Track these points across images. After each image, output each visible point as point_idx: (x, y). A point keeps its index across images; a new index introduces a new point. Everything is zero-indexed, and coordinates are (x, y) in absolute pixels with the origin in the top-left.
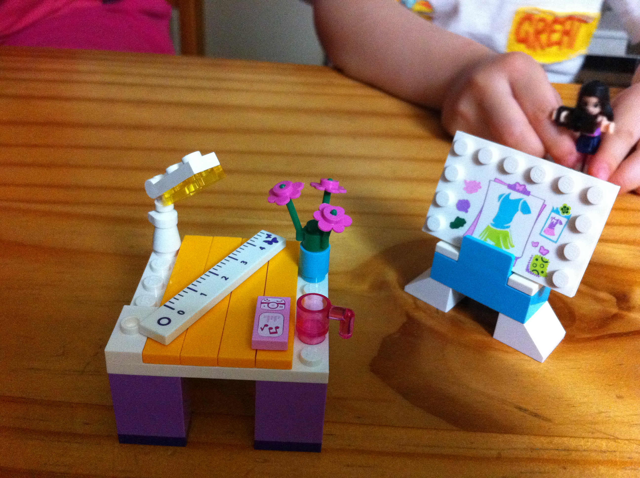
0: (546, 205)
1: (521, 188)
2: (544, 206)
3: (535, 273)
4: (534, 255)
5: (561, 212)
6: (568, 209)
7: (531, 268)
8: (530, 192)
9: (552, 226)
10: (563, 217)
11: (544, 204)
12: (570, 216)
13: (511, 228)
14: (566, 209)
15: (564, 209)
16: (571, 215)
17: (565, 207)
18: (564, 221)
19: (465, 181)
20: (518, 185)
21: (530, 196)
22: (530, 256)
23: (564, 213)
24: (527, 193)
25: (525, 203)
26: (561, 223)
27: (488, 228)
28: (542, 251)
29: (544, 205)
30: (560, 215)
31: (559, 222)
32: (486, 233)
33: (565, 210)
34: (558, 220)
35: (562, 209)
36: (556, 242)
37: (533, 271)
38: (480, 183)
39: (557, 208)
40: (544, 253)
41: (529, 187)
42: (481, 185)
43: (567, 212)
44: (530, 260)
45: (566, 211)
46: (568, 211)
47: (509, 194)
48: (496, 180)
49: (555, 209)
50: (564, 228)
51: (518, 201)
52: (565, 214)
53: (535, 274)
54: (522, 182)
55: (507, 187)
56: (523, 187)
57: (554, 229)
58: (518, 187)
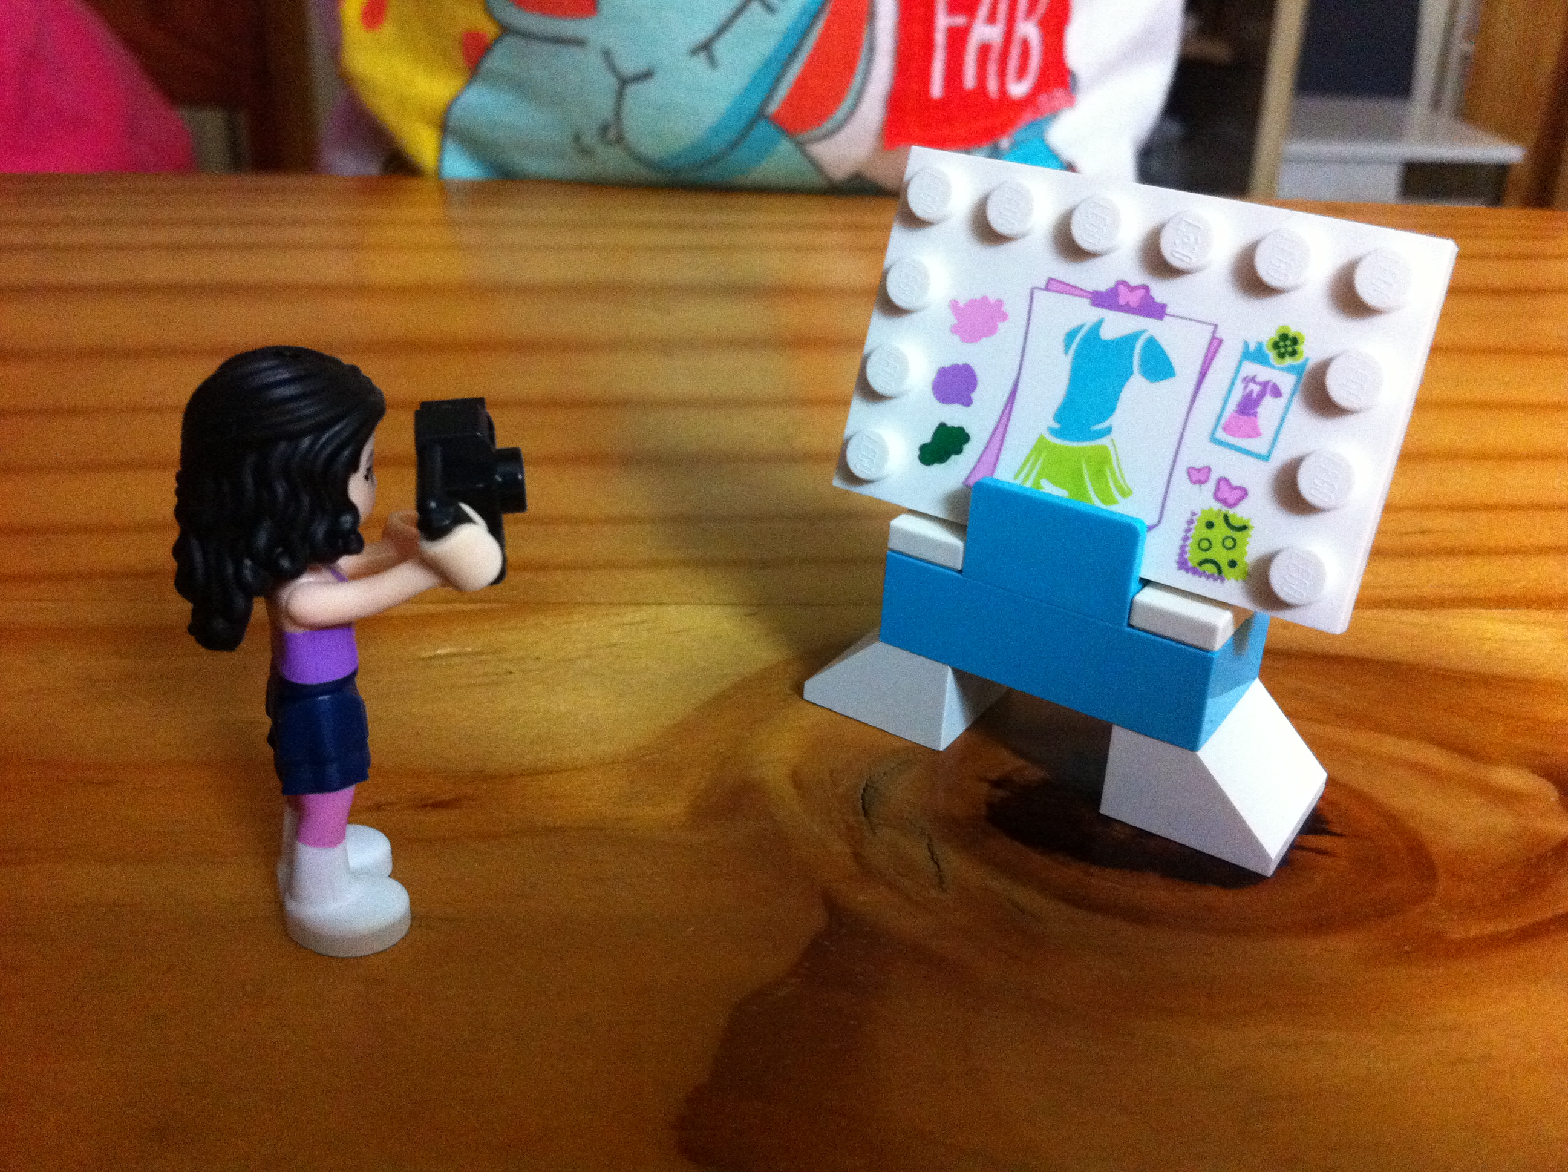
0: (1221, 341)
1: (1134, 299)
2: (1215, 345)
3: (1210, 568)
4: (1198, 510)
5: (1272, 354)
6: (1295, 341)
7: (1194, 557)
8: (1163, 307)
9: (1248, 406)
10: (1283, 369)
11: (1213, 338)
12: (1304, 365)
13: (1115, 434)
14: (1288, 343)
15: (1281, 344)
16: (1307, 360)
17: (1284, 337)
18: (1286, 382)
19: (954, 305)
20: (1121, 288)
21: (1166, 318)
22: (1188, 516)
23: (1282, 356)
24: (1154, 310)
25: (1152, 346)
26: (1277, 393)
27: (1040, 447)
28: (1225, 493)
29: (1216, 343)
30: (1273, 367)
31: (1269, 389)
32: (1036, 461)
33: (1286, 346)
34: (1265, 385)
35: (1276, 346)
36: (1266, 458)
37: (1201, 563)
38: (1000, 303)
39: (1260, 346)
40: (1231, 501)
41: (1161, 291)
42: (1006, 308)
43: (1294, 353)
44: (1188, 530)
45: (1290, 349)
46: (1296, 347)
47: (1099, 324)
48: (1053, 285)
49: (1252, 347)
50: (1287, 408)
51: (1129, 340)
52: (1288, 361)
53: (1208, 573)
54: (1136, 276)
55: (1086, 302)
56: (1142, 292)
57: (1256, 416)
58: (1124, 297)
